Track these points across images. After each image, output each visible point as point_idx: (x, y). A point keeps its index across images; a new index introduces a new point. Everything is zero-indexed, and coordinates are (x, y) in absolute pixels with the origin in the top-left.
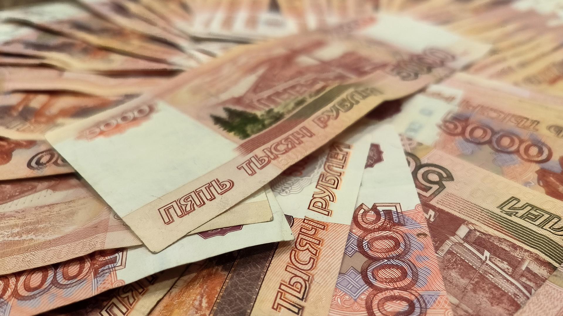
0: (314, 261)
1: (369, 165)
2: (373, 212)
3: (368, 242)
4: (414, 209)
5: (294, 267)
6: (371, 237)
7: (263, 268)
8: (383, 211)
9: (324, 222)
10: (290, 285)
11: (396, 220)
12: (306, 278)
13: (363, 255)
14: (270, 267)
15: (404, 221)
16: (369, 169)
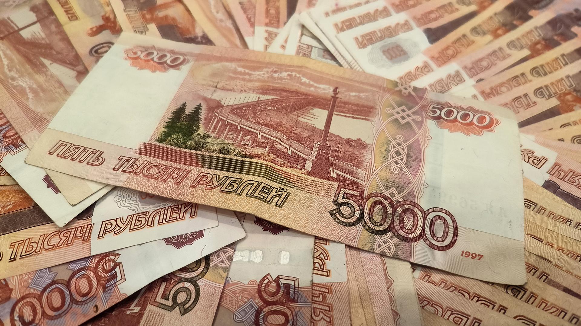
0: (52, 248)
1: (168, 241)
2: (113, 265)
3: (84, 274)
4: (121, 293)
5: (44, 239)
6: (89, 274)
7: (41, 222)
8: (116, 272)
9: (91, 237)
10: (29, 245)
11: (108, 284)
12: (38, 250)
13: (71, 276)
14: (42, 226)
15: (108, 290)
16: (164, 242)
